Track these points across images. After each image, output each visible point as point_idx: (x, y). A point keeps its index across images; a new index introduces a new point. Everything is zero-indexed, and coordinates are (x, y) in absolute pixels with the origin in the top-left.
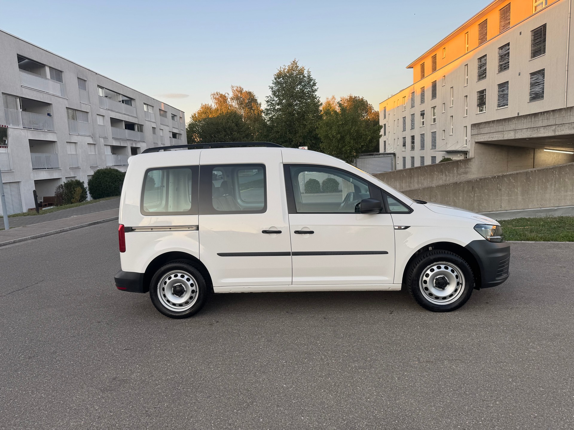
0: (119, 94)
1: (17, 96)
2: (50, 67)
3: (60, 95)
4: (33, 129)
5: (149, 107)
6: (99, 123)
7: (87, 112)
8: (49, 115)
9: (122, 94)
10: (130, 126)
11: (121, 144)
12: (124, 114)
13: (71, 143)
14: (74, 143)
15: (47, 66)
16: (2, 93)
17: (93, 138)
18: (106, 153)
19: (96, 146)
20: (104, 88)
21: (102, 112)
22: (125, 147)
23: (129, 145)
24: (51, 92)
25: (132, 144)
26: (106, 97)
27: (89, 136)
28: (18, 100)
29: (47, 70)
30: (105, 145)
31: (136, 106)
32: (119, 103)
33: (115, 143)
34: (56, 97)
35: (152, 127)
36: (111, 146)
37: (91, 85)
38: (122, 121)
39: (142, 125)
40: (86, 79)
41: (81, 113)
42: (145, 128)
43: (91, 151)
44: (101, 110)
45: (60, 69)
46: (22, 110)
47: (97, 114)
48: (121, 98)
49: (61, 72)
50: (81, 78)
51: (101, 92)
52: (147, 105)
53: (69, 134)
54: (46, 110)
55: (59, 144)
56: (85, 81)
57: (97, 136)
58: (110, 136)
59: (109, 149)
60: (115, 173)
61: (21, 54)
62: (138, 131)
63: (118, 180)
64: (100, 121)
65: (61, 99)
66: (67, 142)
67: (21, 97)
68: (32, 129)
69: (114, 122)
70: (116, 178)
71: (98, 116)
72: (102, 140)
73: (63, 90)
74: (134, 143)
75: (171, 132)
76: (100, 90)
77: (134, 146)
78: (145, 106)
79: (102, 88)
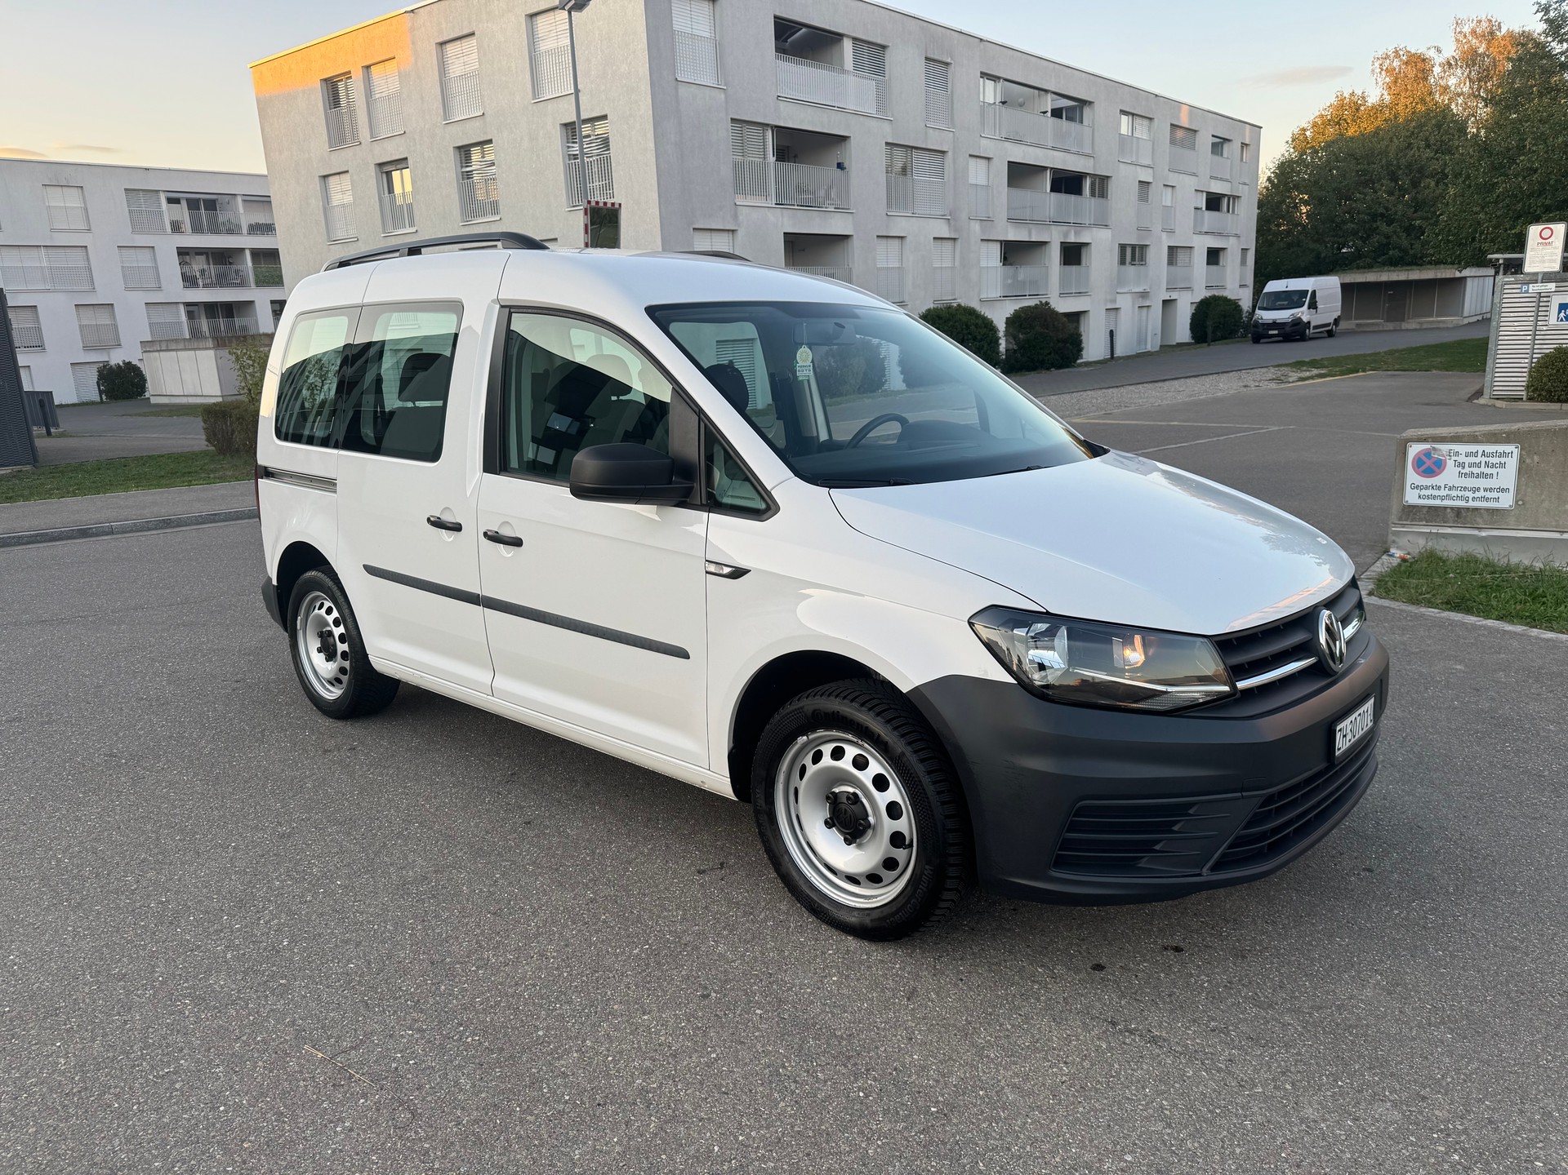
0: (1046, 91)
1: (768, 125)
2: (854, 39)
3: (872, 111)
4: (796, 207)
5: (1138, 121)
6: (972, 180)
7: (943, 152)
8: (840, 166)
9: (1054, 90)
10: (1067, 183)
11: (1030, 235)
12: (1053, 148)
13: (889, 240)
14: (899, 237)
15: (848, 36)
16: (732, 119)
17: (951, 221)
18: (983, 264)
19: (959, 243)
20: (999, 78)
21: (986, 147)
22: (1045, 243)
23: (1055, 238)
24: (851, 106)
25: (1066, 234)
26: (1004, 103)
27: (942, 217)
28: (769, 134)
29: (848, 45)
30: (982, 240)
31: (1093, 124)
32: (1042, 118)
33: (1014, 234)
34: (862, 118)
35: (1139, 181)
36: (1001, 241)
37: (964, 74)
38: (1045, 168)
39: (1108, 177)
40: (949, 60)
41: (926, 156)
42: (1113, 188)
43: (943, 258)
44: (984, 142)
45: (879, 41)
46: (775, 158)
47: (970, 156)
48: (1049, 103)
49: (884, 47)
50: (936, 57)
51: (990, 92)
52: (1133, 115)
53: (885, 216)
54: (836, 155)
55: (856, 244)
56: (947, 64)
57: (964, 216)
58: (1001, 214)
59: (995, 251)
60: (964, 319)
61: (784, 15)
62: (1093, 194)
63: (970, 336)
64: (977, 173)
65: (873, 123)
66: (878, 236)
67: (776, 127)
68: (794, 205)
69: (1019, 173)
70: (965, 332)
71: (972, 161)
72: (976, 227)
73: (882, 100)
74: (1073, 233)
75: (1202, 191)
76: (990, 84)
77: (1072, 239)
78: (1124, 118)
79: (995, 78)
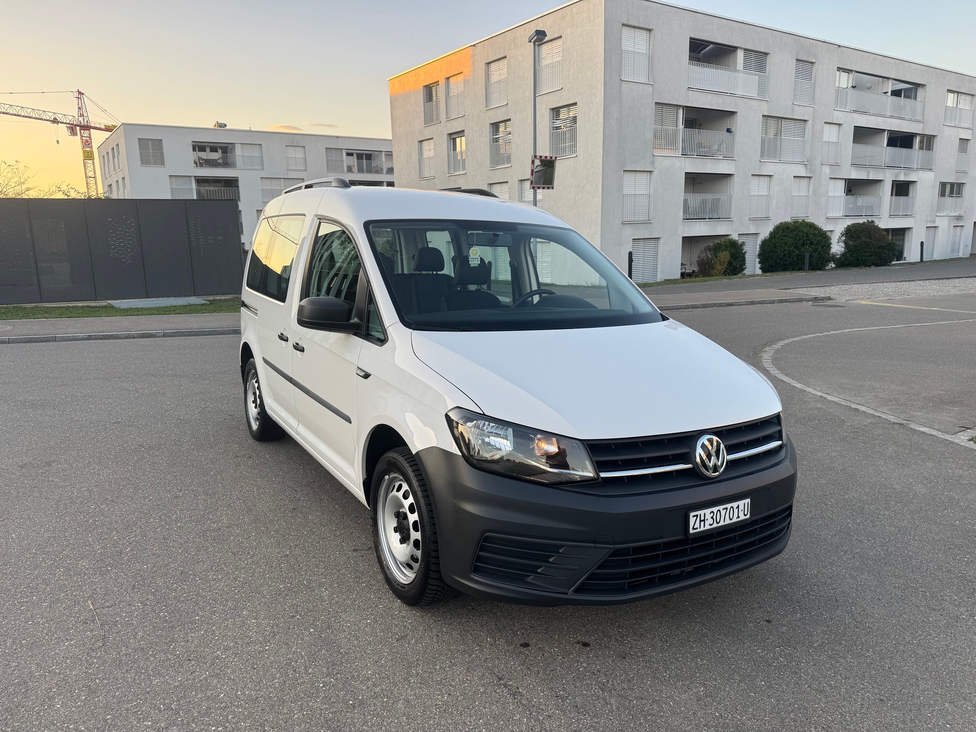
0: (888, 78)
1: (680, 106)
2: (745, 50)
3: (755, 95)
4: (695, 157)
5: (962, 97)
6: (826, 139)
7: (805, 121)
8: (729, 131)
9: (894, 77)
10: (901, 140)
11: (868, 175)
12: (891, 117)
13: (761, 177)
14: (768, 176)
15: (741, 48)
16: (656, 103)
17: (808, 166)
18: (830, 194)
19: (812, 180)
20: (852, 71)
21: (838, 117)
22: (880, 181)
23: (888, 177)
24: (739, 93)
25: (897, 175)
26: (854, 87)
27: (802, 163)
28: (681, 111)
29: (740, 54)
30: (830, 178)
31: (924, 99)
32: (884, 97)
33: (855, 175)
34: (746, 100)
35: (960, 139)
36: (846, 180)
37: (825, 69)
38: (884, 130)
39: (934, 136)
40: (814, 61)
41: (792, 123)
42: (937, 144)
43: (801, 190)
44: (836, 113)
45: (763, 50)
46: (683, 126)
47: (825, 123)
48: (890, 86)
49: (766, 54)
50: (804, 59)
51: (844, 81)
52: (958, 93)
53: (759, 163)
54: (727, 124)
55: (736, 180)
56: (812, 63)
57: (818, 162)
58: (847, 159)
59: (841, 185)
60: (805, 230)
61: (697, 37)
62: (921, 148)
63: (808, 242)
64: (830, 134)
65: (755, 103)
66: (752, 175)
67: (685, 107)
68: (694, 155)
69: (862, 134)
70: (805, 238)
71: (827, 126)
72: (827, 170)
73: (763, 88)
74: (903, 174)
76: (844, 75)
77: (902, 178)
78: (951, 95)
79: (848, 71)
